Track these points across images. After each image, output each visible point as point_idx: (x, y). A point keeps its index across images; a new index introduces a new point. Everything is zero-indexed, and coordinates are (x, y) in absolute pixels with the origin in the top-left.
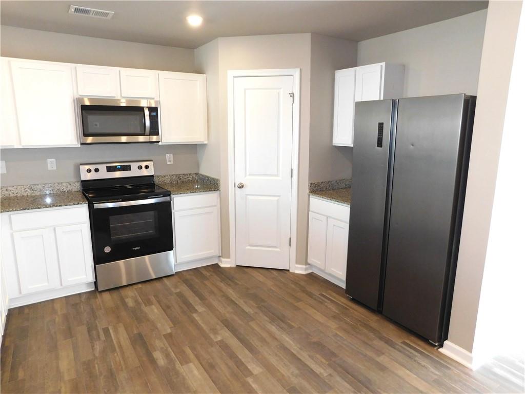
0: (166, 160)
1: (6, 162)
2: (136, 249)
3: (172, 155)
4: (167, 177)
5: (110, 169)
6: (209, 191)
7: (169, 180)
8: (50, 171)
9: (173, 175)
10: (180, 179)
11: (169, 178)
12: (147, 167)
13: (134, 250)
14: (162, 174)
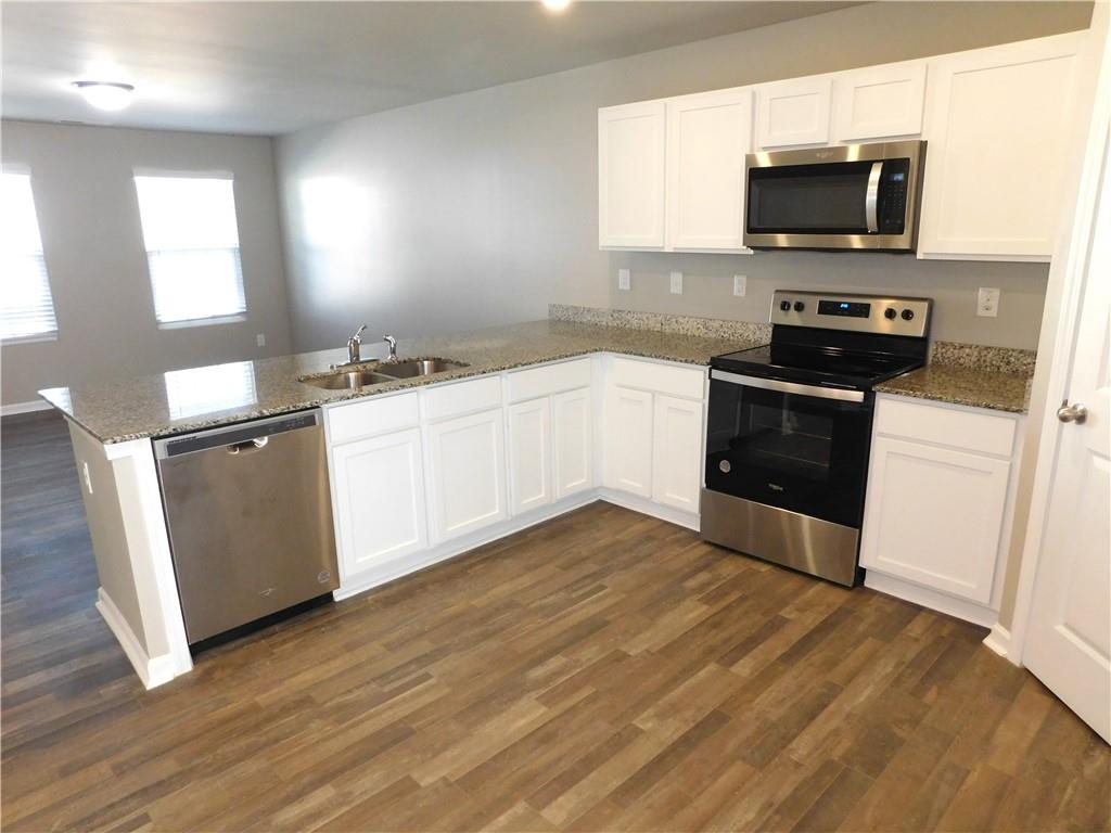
0: (976, 305)
1: (684, 274)
2: (775, 487)
3: (996, 293)
4: (967, 350)
5: (827, 308)
6: (988, 407)
7: (974, 359)
8: (736, 297)
9: (987, 348)
10: (1008, 363)
11: (976, 353)
12: (907, 315)
13: (772, 489)
14: (958, 341)
